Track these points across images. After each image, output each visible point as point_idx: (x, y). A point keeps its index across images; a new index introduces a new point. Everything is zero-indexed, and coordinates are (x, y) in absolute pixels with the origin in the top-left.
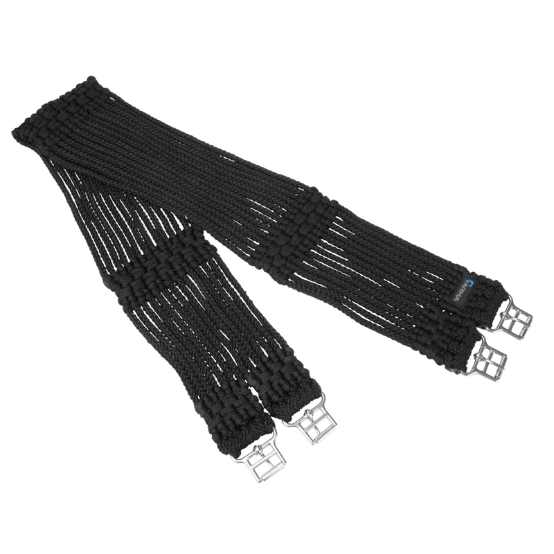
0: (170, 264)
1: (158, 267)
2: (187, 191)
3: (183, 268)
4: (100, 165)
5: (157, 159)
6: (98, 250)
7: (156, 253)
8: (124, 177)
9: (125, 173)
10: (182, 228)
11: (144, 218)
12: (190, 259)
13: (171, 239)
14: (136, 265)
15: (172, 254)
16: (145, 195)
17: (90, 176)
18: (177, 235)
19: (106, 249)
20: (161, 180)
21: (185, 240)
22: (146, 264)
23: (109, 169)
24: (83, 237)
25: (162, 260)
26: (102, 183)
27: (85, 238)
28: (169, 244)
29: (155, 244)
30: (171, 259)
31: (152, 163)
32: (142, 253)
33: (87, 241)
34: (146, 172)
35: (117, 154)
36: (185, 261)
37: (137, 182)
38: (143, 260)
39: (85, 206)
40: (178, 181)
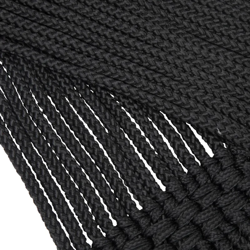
0: (199, 228)
1: (177, 236)
2: (211, 78)
3: (226, 235)
4: (41, 36)
5: (146, 19)
6: (50, 202)
7: (169, 205)
8: (89, 56)
9: (89, 49)
10: (210, 153)
11: (134, 135)
12: (237, 218)
13: (192, 176)
14: (132, 232)
15: (200, 209)
16: (133, 90)
17: (24, 58)
18: (204, 168)
19: (67, 201)
20: (160, 60)
21: (221, 177)
22: (152, 230)
23: (57, 42)
24: (19, 177)
25: (183, 221)
26: (47, 69)
27: (23, 179)
28: (191, 187)
29: (163, 188)
30: (201, 218)
31: (138, 27)
32: (140, 208)
33: (28, 186)
34: (129, 46)
35: (71, 13)
36: (227, 220)
37: (114, 66)
38: (143, 222)
39: (18, 113)
40: (191, 60)
